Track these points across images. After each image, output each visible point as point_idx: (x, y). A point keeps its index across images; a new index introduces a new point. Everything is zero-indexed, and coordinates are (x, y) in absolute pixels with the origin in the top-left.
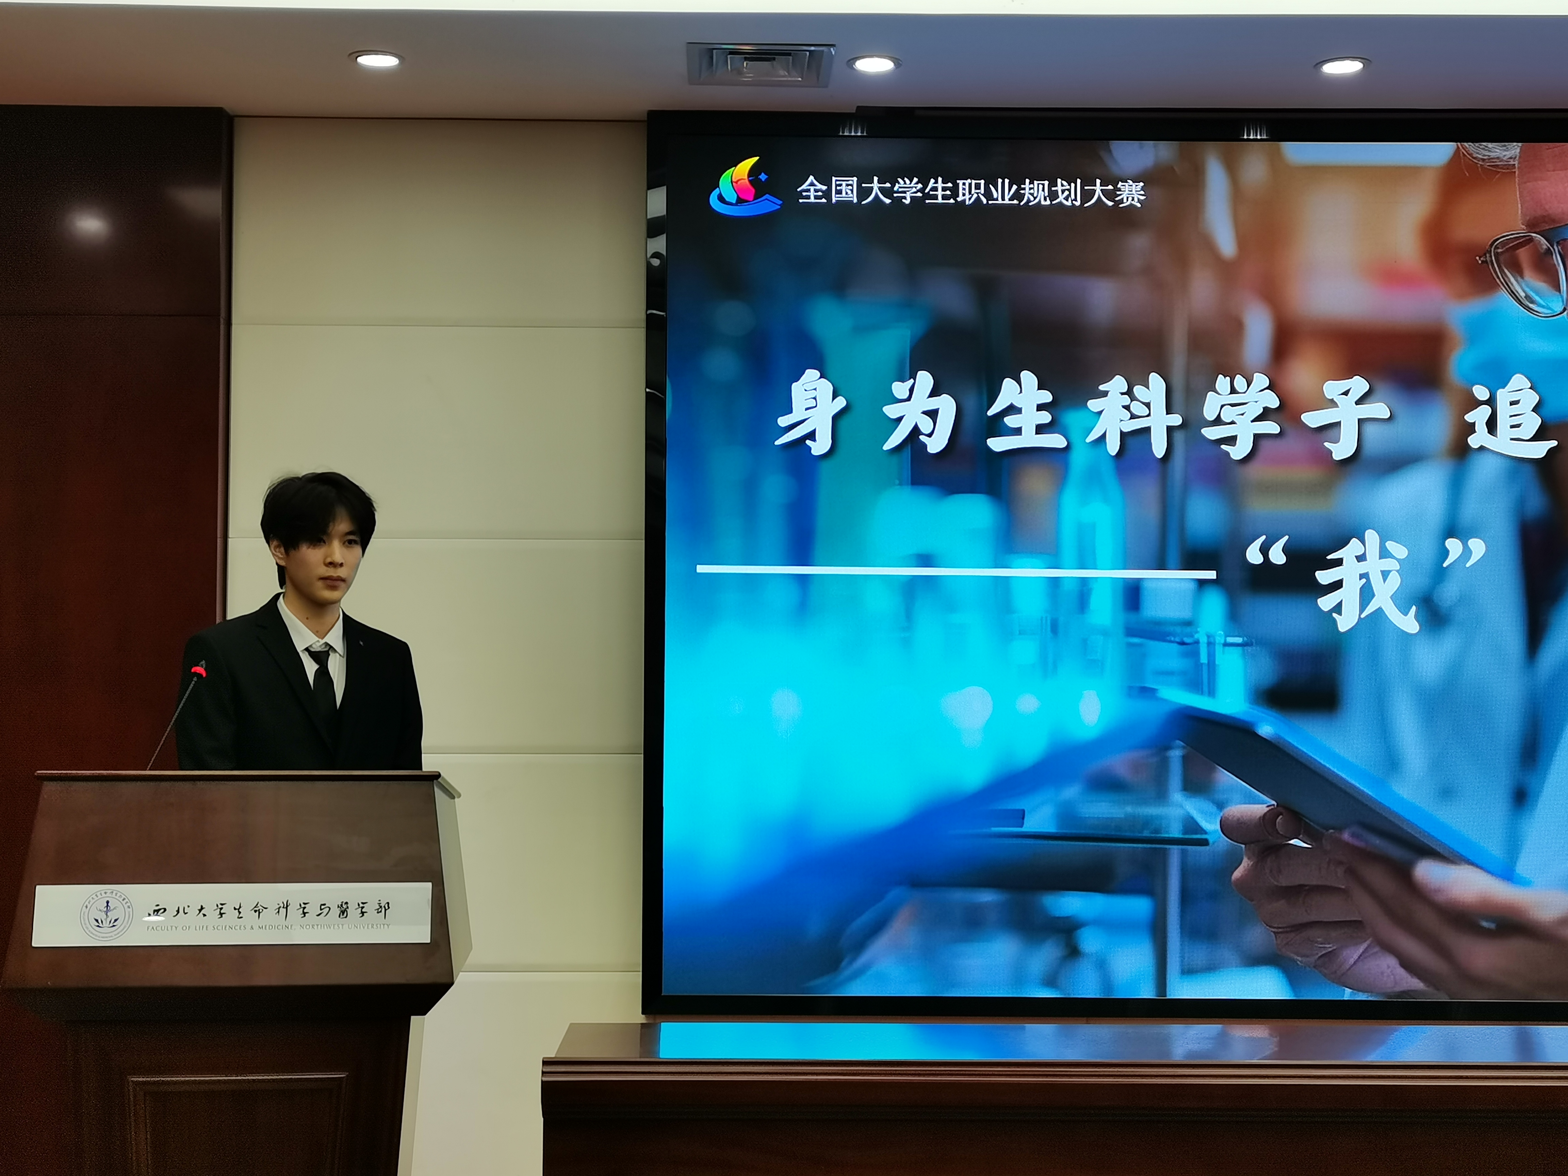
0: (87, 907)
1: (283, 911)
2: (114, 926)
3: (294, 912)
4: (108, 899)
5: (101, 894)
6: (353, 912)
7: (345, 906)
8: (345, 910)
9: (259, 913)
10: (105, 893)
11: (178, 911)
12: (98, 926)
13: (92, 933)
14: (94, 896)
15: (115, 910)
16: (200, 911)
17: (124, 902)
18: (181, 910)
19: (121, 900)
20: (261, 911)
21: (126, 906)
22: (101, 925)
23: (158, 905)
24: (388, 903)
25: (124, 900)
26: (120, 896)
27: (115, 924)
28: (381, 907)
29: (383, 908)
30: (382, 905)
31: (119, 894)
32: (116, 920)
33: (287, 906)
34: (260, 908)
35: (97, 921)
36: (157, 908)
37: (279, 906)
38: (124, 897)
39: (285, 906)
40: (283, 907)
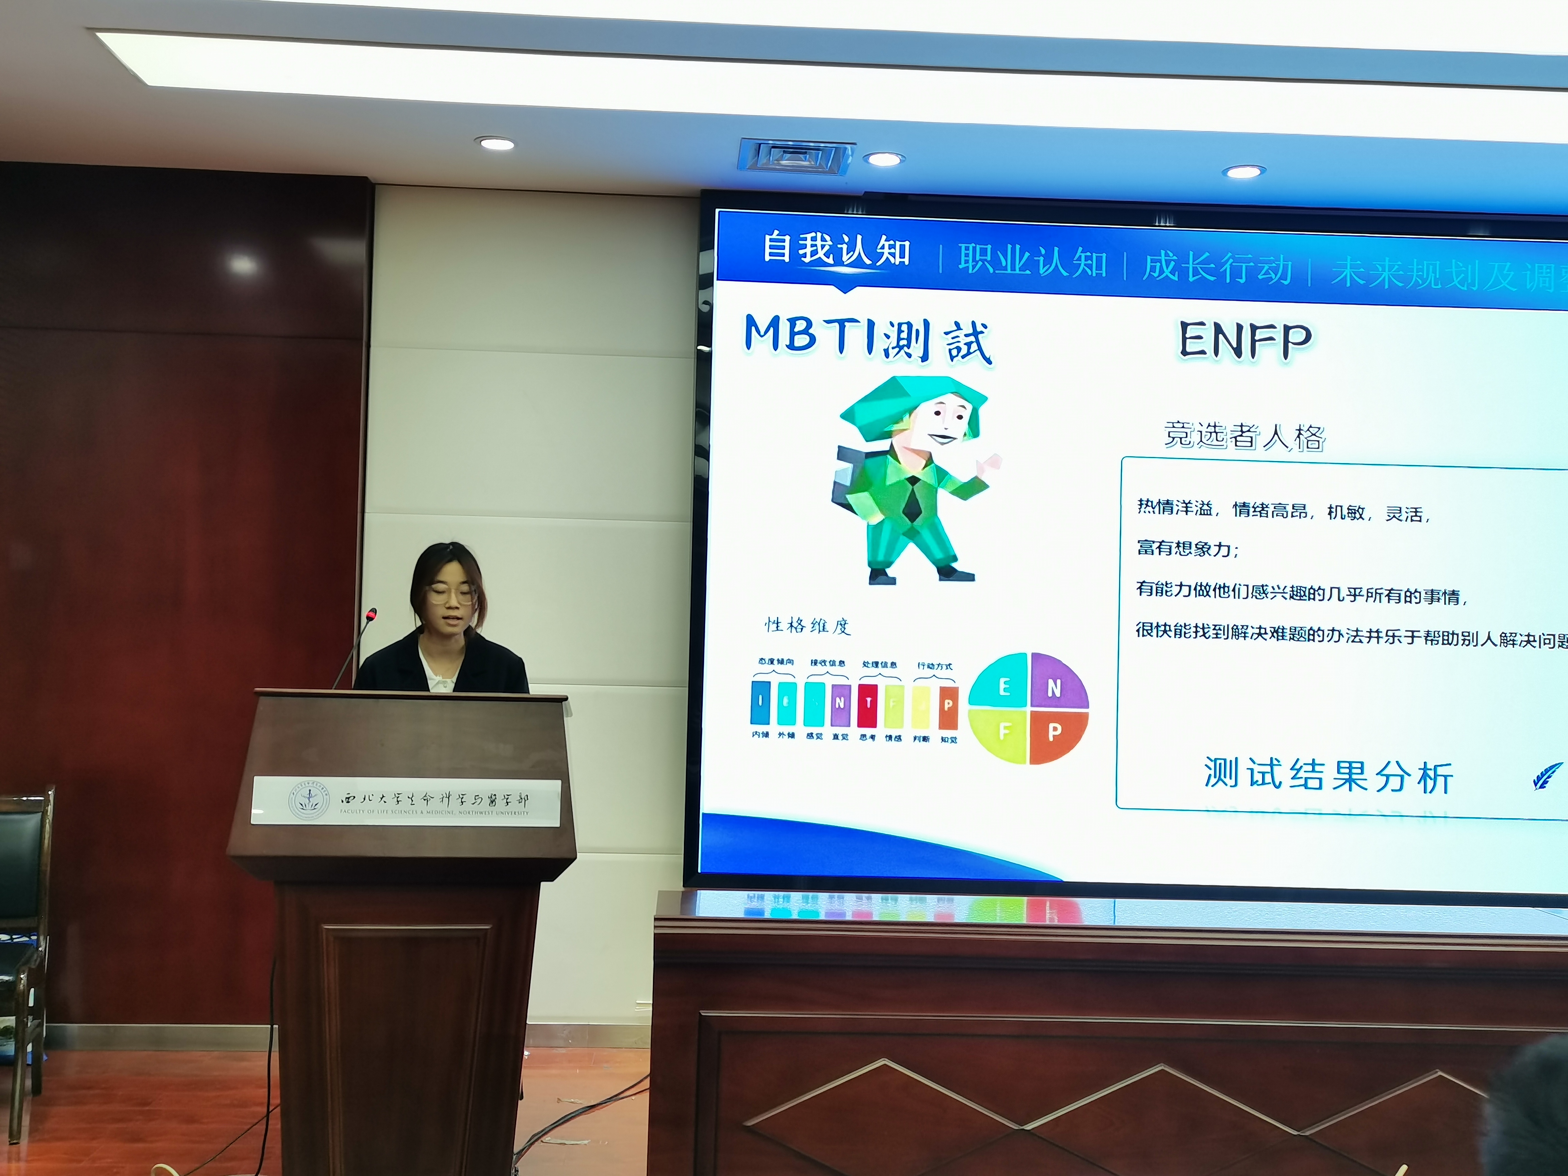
0: (293, 794)
1: (446, 800)
2: (315, 809)
3: (455, 802)
4: (310, 788)
5: (305, 784)
6: (500, 802)
7: (494, 797)
8: (494, 801)
9: (428, 801)
10: (308, 783)
11: (364, 799)
12: (303, 809)
13: (298, 814)
14: (299, 786)
15: (316, 797)
16: (381, 799)
17: (322, 791)
18: (367, 798)
19: (320, 789)
20: (428, 800)
21: (324, 794)
22: (305, 808)
23: (349, 794)
24: (527, 796)
25: (323, 788)
26: (320, 786)
27: (315, 808)
28: (522, 799)
29: (523, 799)
30: (523, 797)
31: (319, 784)
32: (316, 805)
33: (449, 796)
34: (429, 797)
35: (302, 805)
36: (348, 796)
37: (442, 797)
38: (322, 787)
39: (448, 796)
40: (446, 797)
